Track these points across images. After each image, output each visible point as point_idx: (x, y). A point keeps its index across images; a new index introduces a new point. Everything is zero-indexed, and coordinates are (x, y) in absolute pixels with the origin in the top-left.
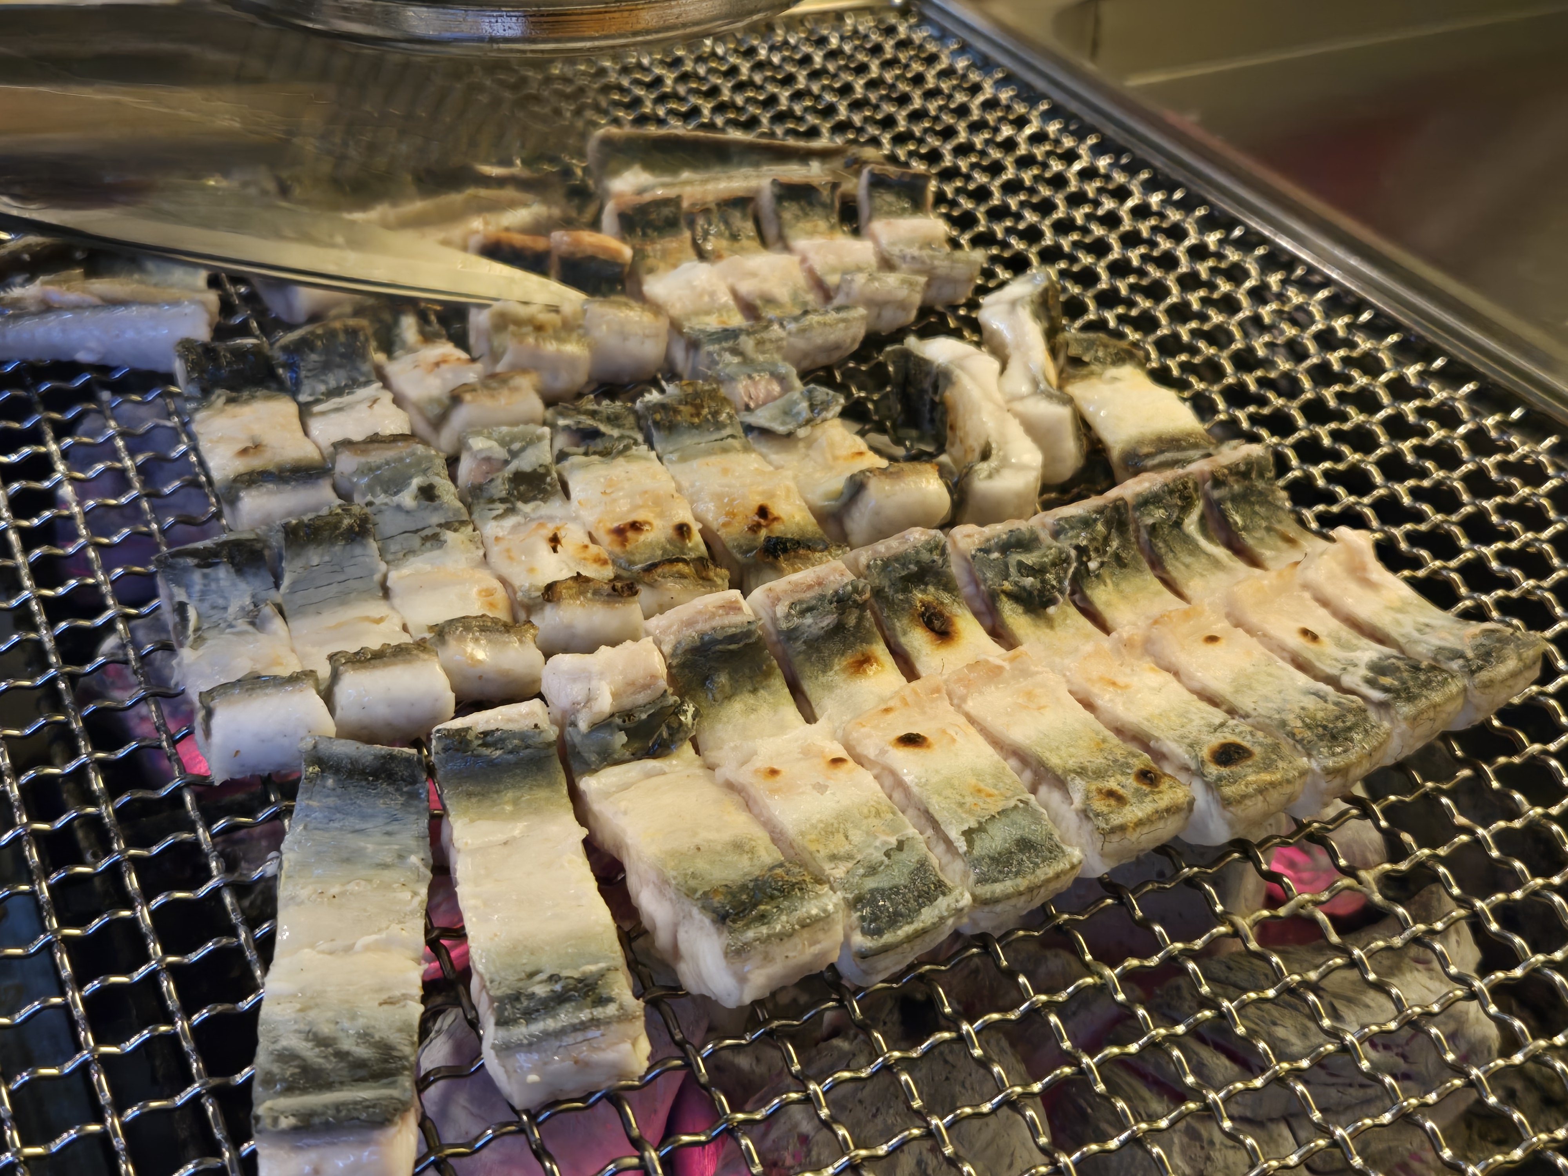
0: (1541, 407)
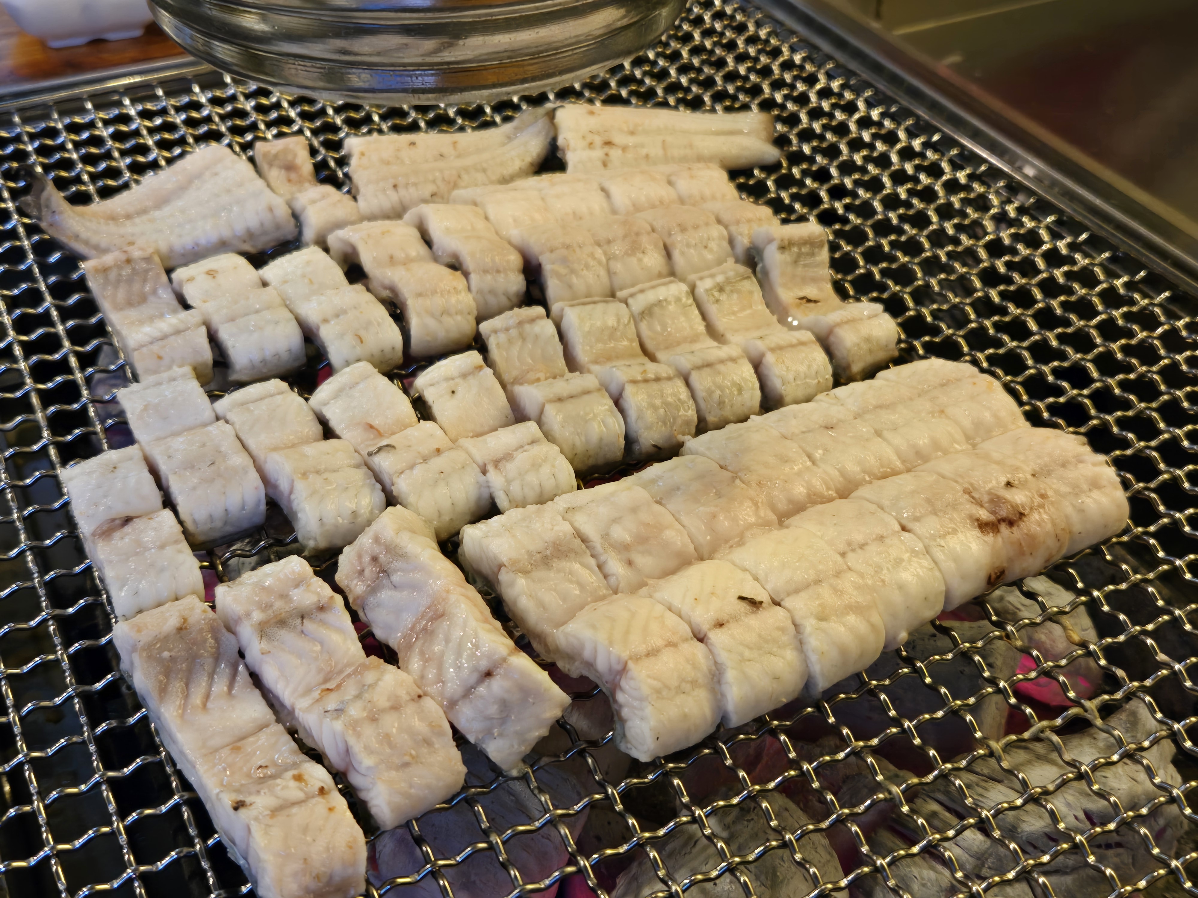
0: (1158, 270)
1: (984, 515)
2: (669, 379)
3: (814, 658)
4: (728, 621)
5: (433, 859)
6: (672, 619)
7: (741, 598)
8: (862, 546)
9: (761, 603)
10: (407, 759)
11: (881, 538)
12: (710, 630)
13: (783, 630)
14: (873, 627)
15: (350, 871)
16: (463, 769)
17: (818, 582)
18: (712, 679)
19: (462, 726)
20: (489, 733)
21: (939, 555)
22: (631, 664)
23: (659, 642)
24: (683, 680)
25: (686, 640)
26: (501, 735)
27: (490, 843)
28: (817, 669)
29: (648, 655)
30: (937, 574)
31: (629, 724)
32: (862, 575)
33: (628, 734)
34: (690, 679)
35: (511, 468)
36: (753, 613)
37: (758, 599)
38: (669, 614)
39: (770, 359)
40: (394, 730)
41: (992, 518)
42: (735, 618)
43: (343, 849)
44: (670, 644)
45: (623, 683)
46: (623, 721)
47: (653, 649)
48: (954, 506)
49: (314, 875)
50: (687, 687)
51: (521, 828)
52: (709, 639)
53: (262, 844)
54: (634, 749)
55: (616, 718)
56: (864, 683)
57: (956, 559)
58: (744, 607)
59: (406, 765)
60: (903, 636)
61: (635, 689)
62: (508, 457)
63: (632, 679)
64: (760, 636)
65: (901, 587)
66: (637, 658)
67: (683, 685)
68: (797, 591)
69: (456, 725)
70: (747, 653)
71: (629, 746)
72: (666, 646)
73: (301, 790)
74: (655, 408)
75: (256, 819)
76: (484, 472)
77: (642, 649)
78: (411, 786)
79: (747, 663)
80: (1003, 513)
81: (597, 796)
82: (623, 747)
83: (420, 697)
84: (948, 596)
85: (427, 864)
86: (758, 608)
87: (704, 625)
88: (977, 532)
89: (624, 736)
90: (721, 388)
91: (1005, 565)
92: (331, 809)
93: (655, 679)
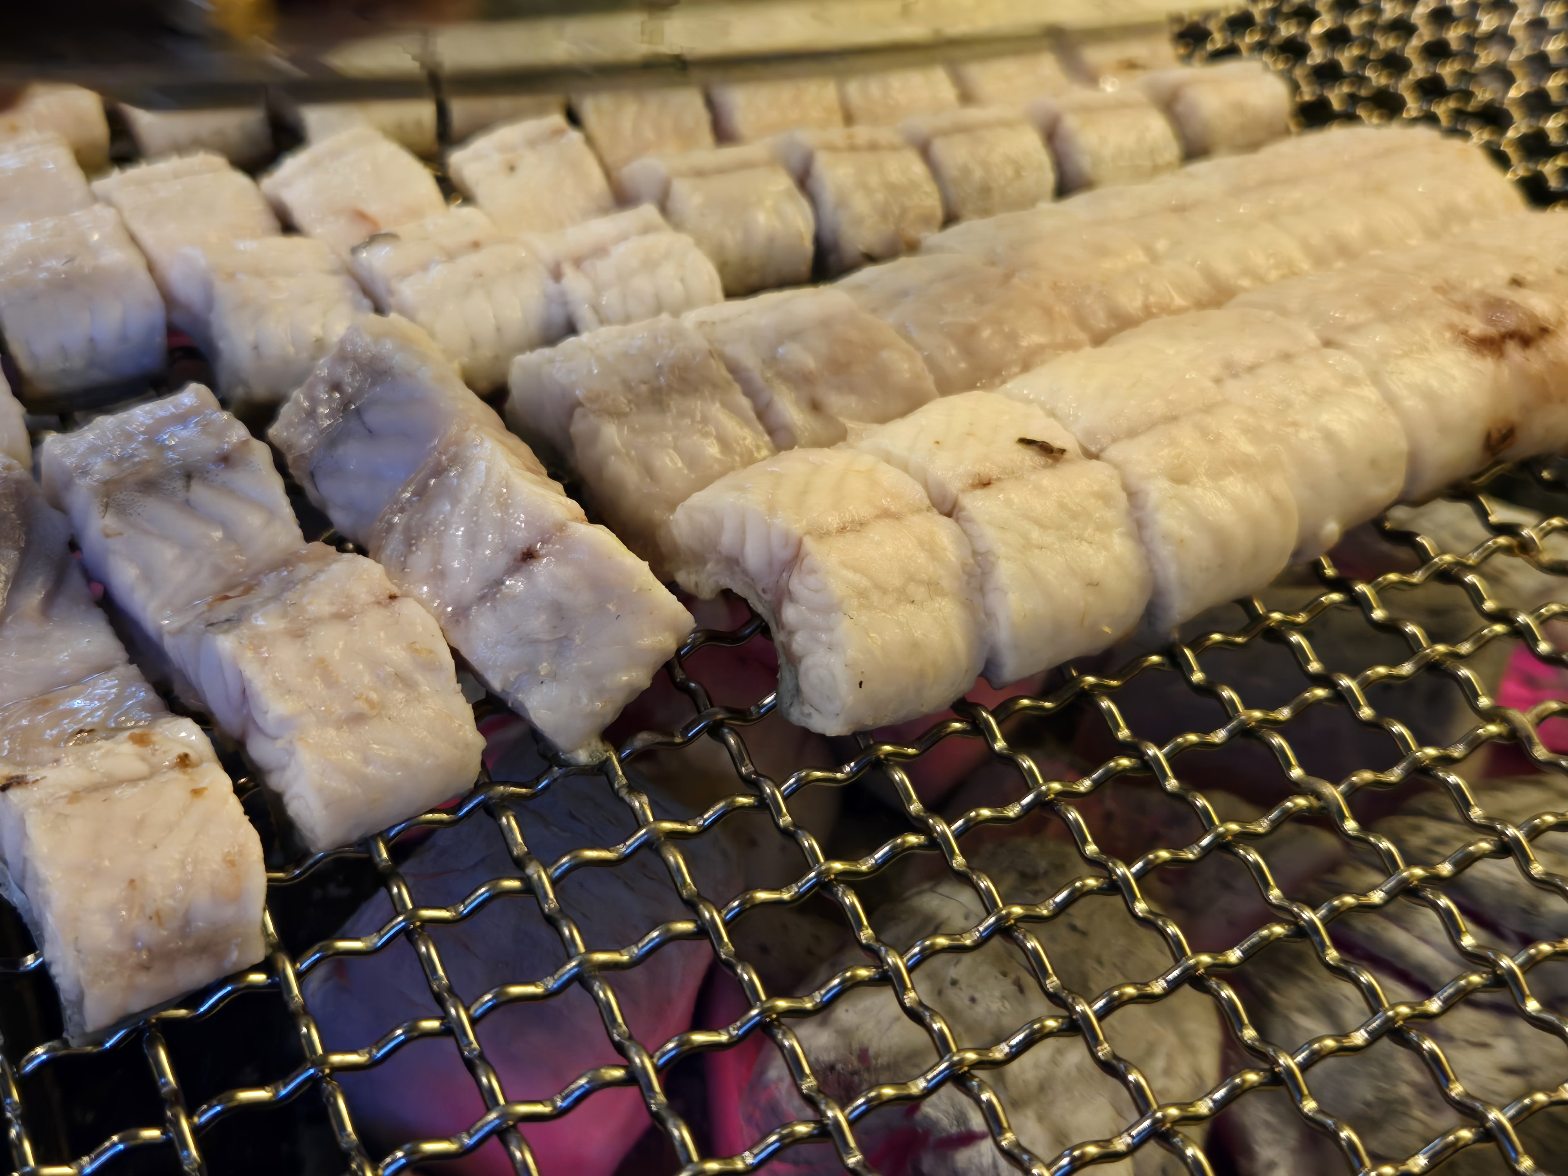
1: (1477, 327)
2: (893, 148)
3: (1165, 551)
4: (999, 479)
5: (410, 906)
6: (890, 476)
7: (1026, 442)
8: (1251, 369)
9: (1063, 451)
10: (360, 706)
11: (1286, 357)
12: (963, 491)
13: (1105, 498)
14: (1277, 502)
15: (229, 912)
16: (478, 741)
17: (1172, 419)
18: (968, 583)
19: (475, 656)
20: (530, 671)
21: (1397, 386)
22: (809, 544)
23: (864, 511)
24: (911, 578)
25: (919, 511)
26: (554, 676)
27: (527, 881)
28: (1171, 572)
29: (842, 530)
30: (1393, 420)
31: (807, 663)
32: (1252, 411)
33: (805, 686)
34: (924, 576)
35: (604, 268)
36: (1045, 467)
37: (1057, 443)
38: (884, 467)
39: (1071, 123)
40: (337, 654)
41: (1492, 331)
42: (1013, 474)
43: (215, 866)
44: (886, 514)
45: (795, 585)
46: (794, 661)
47: (853, 522)
48: (1420, 310)
49: (149, 911)
50: (919, 592)
51: (591, 854)
52: (962, 509)
53: (45, 850)
54: (815, 715)
55: (782, 660)
56: (1255, 618)
57: (1430, 396)
58: (1029, 457)
59: (357, 719)
60: (1332, 529)
61: (817, 591)
62: (600, 251)
63: (813, 571)
64: (1062, 506)
65: (1329, 436)
66: (822, 535)
67: (912, 588)
68: (1132, 433)
69: (464, 652)
70: (1036, 534)
71: (807, 709)
72: (878, 517)
73: (143, 759)
74: (868, 191)
75: (40, 804)
76: (557, 275)
77: (833, 521)
78: (366, 761)
79: (1037, 551)
80: (1510, 322)
81: (742, 800)
82: (796, 715)
83: (393, 597)
84: (1414, 460)
85: (398, 914)
86: (1056, 460)
87: (954, 486)
88: (1463, 354)
89: (798, 690)
90: (986, 165)
91: (1515, 417)
92: (197, 792)
93: (855, 570)
